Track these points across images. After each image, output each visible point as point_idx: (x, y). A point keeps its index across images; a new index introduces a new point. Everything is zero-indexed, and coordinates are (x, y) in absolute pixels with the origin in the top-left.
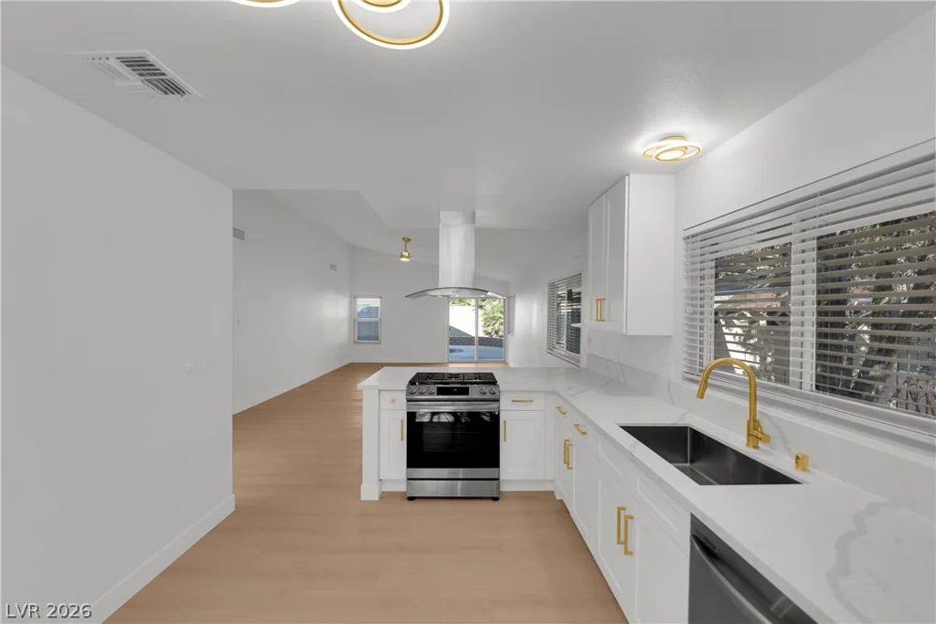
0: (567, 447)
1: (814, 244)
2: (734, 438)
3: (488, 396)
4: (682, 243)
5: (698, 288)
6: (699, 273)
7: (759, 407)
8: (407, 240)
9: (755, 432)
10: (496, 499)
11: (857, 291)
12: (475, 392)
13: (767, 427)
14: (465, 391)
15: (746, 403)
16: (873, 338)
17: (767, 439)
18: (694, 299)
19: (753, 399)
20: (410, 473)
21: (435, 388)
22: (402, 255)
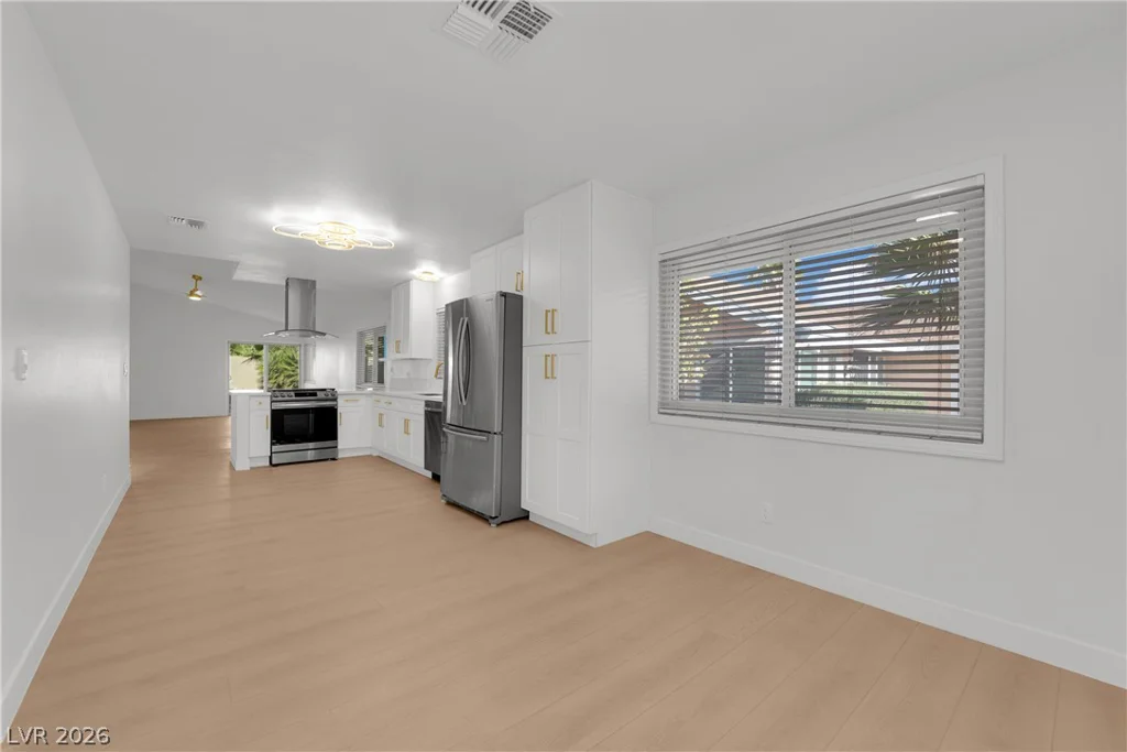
0: (381, 415)
3: (330, 396)
4: (436, 315)
5: (442, 335)
8: (197, 278)
10: (334, 459)
12: (321, 394)
14: (315, 395)
18: (440, 342)
20: (275, 448)
21: (293, 394)
22: (192, 294)
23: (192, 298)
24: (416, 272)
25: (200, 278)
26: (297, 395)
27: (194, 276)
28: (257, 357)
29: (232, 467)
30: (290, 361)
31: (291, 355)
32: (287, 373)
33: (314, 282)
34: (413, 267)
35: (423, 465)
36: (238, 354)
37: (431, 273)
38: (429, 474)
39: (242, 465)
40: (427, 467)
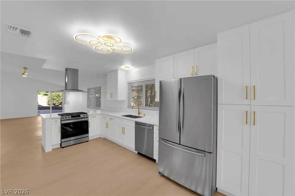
0: (107, 124)
1: (145, 86)
2: (137, 115)
3: (86, 116)
4: (127, 84)
5: (129, 92)
6: (130, 89)
7: (140, 110)
8: (25, 68)
9: (139, 113)
10: (87, 141)
11: (149, 93)
12: (82, 116)
13: (140, 112)
14: (80, 116)
15: (138, 110)
16: (150, 100)
17: (140, 113)
18: (129, 94)
19: (139, 109)
20: (63, 140)
21: (70, 116)
22: (23, 74)
23: (23, 76)
24: (123, 67)
25: (27, 68)
26: (72, 117)
27: (24, 68)
28: (46, 95)
29: (43, 149)
30: (58, 96)
31: (58, 94)
32: (57, 100)
33: (78, 70)
34: (122, 64)
35: (134, 149)
36: (40, 94)
37: (129, 67)
38: (137, 152)
39: (48, 149)
40: (136, 150)
